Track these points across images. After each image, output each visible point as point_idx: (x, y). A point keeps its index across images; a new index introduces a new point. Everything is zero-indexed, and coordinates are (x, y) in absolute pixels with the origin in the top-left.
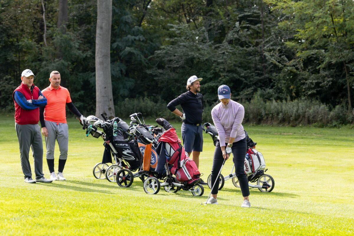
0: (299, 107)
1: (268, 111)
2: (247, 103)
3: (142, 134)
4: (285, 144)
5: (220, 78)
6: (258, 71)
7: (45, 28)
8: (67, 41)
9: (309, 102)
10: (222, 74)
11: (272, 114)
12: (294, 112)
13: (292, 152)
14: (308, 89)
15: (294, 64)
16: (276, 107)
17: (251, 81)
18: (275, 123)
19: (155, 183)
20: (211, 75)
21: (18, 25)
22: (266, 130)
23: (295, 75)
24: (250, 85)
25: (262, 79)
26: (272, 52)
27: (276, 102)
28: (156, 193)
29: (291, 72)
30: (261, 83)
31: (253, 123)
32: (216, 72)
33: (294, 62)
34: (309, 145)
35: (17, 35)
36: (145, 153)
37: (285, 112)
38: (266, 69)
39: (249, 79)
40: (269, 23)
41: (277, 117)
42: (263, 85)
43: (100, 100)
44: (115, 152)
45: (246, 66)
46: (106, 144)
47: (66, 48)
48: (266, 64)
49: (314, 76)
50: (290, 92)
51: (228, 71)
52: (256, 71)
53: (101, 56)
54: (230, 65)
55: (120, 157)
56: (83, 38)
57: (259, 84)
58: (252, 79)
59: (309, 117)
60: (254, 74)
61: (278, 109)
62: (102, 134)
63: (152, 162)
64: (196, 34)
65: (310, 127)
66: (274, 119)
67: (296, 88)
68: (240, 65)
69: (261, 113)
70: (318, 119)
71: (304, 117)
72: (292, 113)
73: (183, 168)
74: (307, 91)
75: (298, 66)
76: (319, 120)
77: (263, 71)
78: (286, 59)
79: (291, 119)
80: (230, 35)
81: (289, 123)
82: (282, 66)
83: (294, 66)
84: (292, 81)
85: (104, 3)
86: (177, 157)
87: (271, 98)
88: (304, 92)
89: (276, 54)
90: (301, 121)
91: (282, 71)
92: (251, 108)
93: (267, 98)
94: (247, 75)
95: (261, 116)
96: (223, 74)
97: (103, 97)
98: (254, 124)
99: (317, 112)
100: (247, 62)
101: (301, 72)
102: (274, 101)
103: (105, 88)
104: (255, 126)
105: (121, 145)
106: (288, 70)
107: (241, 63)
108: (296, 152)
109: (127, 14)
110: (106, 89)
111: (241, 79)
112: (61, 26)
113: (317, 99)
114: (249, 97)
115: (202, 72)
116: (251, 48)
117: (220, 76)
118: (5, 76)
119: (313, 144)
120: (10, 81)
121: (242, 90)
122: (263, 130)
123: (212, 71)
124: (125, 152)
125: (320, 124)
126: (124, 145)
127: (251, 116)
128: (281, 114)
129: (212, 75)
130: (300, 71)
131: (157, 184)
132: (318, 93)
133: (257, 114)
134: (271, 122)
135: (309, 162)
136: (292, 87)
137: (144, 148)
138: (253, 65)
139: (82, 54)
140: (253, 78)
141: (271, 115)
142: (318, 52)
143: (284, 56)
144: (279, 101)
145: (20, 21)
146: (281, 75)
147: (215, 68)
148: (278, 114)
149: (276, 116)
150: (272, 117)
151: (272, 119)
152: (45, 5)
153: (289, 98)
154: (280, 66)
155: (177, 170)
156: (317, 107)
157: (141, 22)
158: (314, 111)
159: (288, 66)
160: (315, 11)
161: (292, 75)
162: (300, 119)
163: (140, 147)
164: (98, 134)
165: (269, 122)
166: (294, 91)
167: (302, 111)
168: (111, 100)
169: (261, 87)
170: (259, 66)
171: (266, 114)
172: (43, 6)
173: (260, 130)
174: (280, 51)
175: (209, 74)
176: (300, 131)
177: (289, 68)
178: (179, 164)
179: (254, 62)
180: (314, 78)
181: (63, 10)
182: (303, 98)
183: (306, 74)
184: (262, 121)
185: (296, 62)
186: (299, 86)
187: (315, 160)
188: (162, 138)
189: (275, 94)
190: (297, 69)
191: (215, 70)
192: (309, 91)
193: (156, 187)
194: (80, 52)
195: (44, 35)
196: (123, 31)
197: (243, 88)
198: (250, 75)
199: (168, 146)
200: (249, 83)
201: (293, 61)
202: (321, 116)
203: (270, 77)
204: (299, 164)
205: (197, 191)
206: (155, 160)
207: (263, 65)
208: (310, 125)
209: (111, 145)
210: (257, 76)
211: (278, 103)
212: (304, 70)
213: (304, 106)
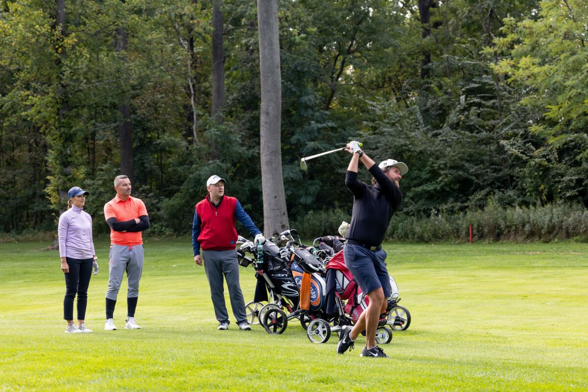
0: (553, 215)
1: (510, 222)
2: (480, 211)
3: (303, 259)
4: (527, 267)
5: (440, 179)
6: (494, 167)
7: (195, 117)
8: (226, 135)
9: (567, 206)
10: (442, 172)
11: (516, 227)
12: (547, 222)
13: (533, 278)
14: (565, 188)
15: (545, 153)
16: (520, 215)
17: (484, 180)
18: (520, 239)
19: (323, 327)
20: (427, 174)
21: (159, 114)
22: (505, 249)
23: (547, 170)
24: (483, 185)
25: (500, 178)
26: (512, 140)
27: (521, 208)
28: (325, 341)
29: (540, 165)
30: (499, 182)
31: (489, 240)
32: (435, 170)
33: (544, 150)
34: (560, 267)
35: (156, 129)
36: (303, 285)
37: (533, 222)
38: (505, 162)
39: (483, 177)
40: (508, 98)
41: (523, 230)
42: (503, 186)
43: (269, 214)
44: (272, 285)
45: (477, 160)
46: (259, 275)
47: (224, 144)
48: (505, 156)
49: (573, 170)
50: (540, 193)
51: (451, 168)
52: (492, 167)
53: (269, 153)
54: (453, 158)
55: (280, 293)
56: (248, 129)
57: (497, 184)
58: (486, 178)
59: (568, 227)
60: (489, 170)
61: (523, 219)
62: (252, 261)
63: (313, 297)
64: (405, 116)
65: (570, 242)
66: (518, 232)
67: (549, 188)
68: (469, 159)
69: (500, 225)
70: (581, 231)
71: (561, 228)
72: (544, 223)
73: (361, 305)
74: (565, 192)
75: (550, 157)
76: (583, 232)
77: (502, 165)
78: (532, 147)
79: (543, 232)
80: (453, 117)
81: (540, 237)
82: (527, 158)
83: (544, 156)
84: (543, 178)
85: (270, 79)
86: (353, 290)
87: (513, 204)
88: (560, 192)
89: (517, 141)
90: (557, 234)
91: (527, 164)
92: (485, 217)
93: (508, 204)
94: (479, 172)
95: (500, 229)
96: (445, 172)
97: (274, 210)
98: (491, 242)
99: (579, 221)
100: (479, 154)
101: (555, 165)
102: (518, 208)
103: (276, 197)
104: (492, 244)
105: (279, 275)
106: (536, 164)
107: (470, 155)
108: (537, 278)
109: (308, 94)
110: (277, 199)
111: (470, 177)
112: (217, 114)
113: (579, 202)
114: (481, 203)
115: (416, 170)
116: (484, 134)
117: (440, 175)
118: (141, 187)
119: (567, 265)
120: (149, 193)
121: (473, 194)
122: (500, 249)
123: (428, 168)
124: (285, 286)
125: (584, 237)
126: (283, 275)
127: (486, 230)
128: (527, 226)
129: (429, 175)
130: (553, 164)
131: (325, 329)
132: (581, 193)
133: (495, 227)
134: (514, 238)
135: (554, 291)
136: (542, 187)
137: (300, 278)
138: (486, 158)
139: (246, 152)
140: (487, 175)
141: (514, 228)
142: (577, 137)
143: (530, 143)
144: (524, 207)
145: (162, 109)
146: (526, 170)
147: (433, 163)
148: (524, 226)
149: (521, 228)
150: (516, 231)
151: (515, 233)
152: (194, 86)
153: (539, 202)
154: (524, 159)
155: (353, 308)
156: (578, 213)
157: (329, 103)
158: (575, 220)
159: (535, 158)
160: (567, 78)
161: (541, 170)
162: (555, 232)
163: (296, 277)
164: (247, 262)
165: (512, 237)
166: (545, 192)
167: (557, 220)
168: (284, 214)
169: (499, 188)
170: (495, 159)
171: (507, 227)
172: (191, 87)
173: (496, 248)
174: (525, 136)
175: (424, 173)
176: (552, 248)
177: (537, 160)
178: (356, 299)
179: (488, 153)
180: (574, 173)
181: (219, 91)
182: (560, 202)
183: (562, 167)
184: (502, 237)
185: (548, 150)
186: (553, 186)
187: (563, 289)
188: (331, 264)
189: (519, 197)
190: (549, 161)
191: (432, 167)
192: (568, 191)
193: (324, 332)
194: (244, 148)
195: (194, 127)
196: (304, 117)
197: (475, 191)
198: (483, 171)
199: (339, 275)
200: (482, 184)
201: (542, 149)
202: (585, 227)
203: (512, 174)
204: (538, 294)
205: (383, 337)
206: (316, 294)
207: (501, 157)
208: (569, 240)
209: (265, 276)
210: (493, 172)
211: (524, 210)
212: (560, 161)
213: (561, 213)
